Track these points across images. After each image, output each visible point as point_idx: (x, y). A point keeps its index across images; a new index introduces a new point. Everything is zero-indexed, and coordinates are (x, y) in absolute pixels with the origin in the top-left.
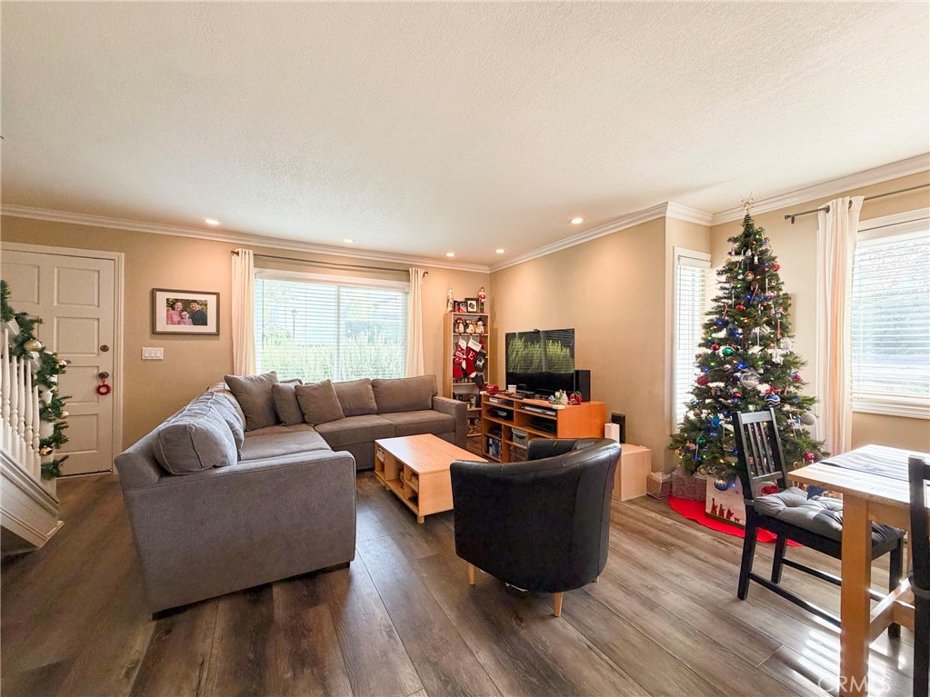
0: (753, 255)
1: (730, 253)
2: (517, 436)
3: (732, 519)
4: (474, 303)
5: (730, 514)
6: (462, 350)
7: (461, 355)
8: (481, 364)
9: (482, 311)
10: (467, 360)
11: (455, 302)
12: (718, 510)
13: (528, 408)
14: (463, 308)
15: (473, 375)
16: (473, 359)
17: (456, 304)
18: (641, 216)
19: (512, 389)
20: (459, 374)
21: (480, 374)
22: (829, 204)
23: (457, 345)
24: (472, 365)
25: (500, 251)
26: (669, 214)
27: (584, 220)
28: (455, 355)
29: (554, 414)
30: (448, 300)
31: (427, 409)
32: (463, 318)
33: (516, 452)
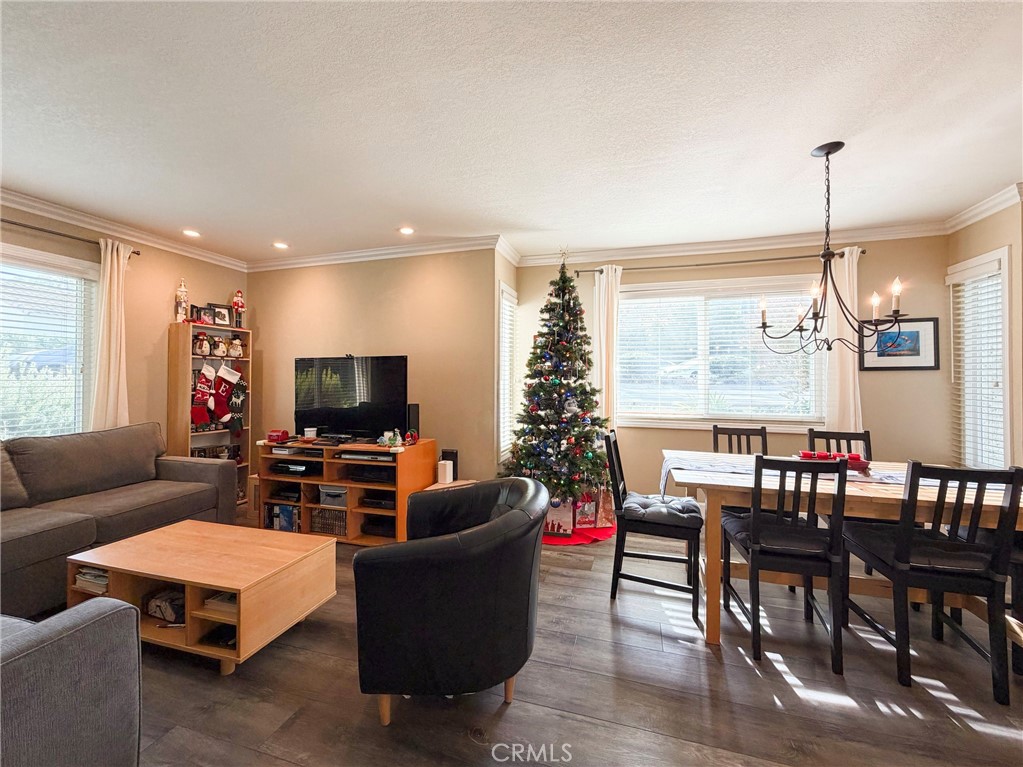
0: (570, 299)
1: (551, 295)
2: (328, 495)
3: (561, 531)
4: (225, 312)
5: (560, 527)
6: (208, 381)
7: (206, 390)
8: (239, 401)
9: (239, 324)
10: (216, 396)
11: (193, 307)
12: (550, 526)
13: (348, 457)
14: (207, 318)
15: (227, 418)
16: (226, 393)
17: (195, 312)
18: (470, 243)
19: (310, 433)
20: (202, 416)
21: (237, 416)
22: (603, 267)
23: (198, 374)
24: (223, 404)
25: (281, 246)
26: (498, 248)
27: (415, 231)
28: (194, 389)
29: (390, 459)
30: (178, 304)
31: (146, 478)
32: (208, 333)
33: (323, 517)
